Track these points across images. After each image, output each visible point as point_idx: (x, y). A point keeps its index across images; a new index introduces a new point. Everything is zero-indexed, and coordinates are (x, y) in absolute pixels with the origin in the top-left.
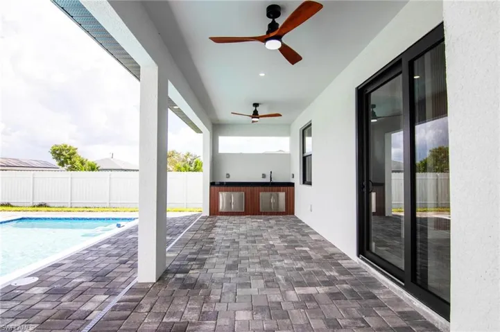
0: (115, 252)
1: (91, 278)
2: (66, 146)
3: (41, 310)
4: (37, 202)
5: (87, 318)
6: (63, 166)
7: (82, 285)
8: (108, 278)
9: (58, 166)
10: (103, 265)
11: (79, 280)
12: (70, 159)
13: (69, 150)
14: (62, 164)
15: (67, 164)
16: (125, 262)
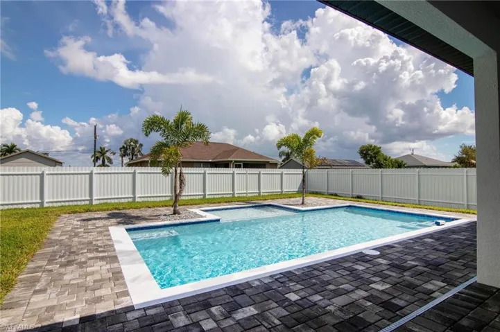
0: (442, 248)
1: (425, 265)
2: (371, 146)
3: (390, 276)
4: (356, 194)
5: (432, 295)
6: (369, 164)
7: (418, 268)
8: (442, 269)
9: (365, 164)
10: (432, 257)
11: (413, 263)
12: (375, 157)
13: (373, 149)
14: (368, 163)
15: (373, 162)
16: (456, 260)
